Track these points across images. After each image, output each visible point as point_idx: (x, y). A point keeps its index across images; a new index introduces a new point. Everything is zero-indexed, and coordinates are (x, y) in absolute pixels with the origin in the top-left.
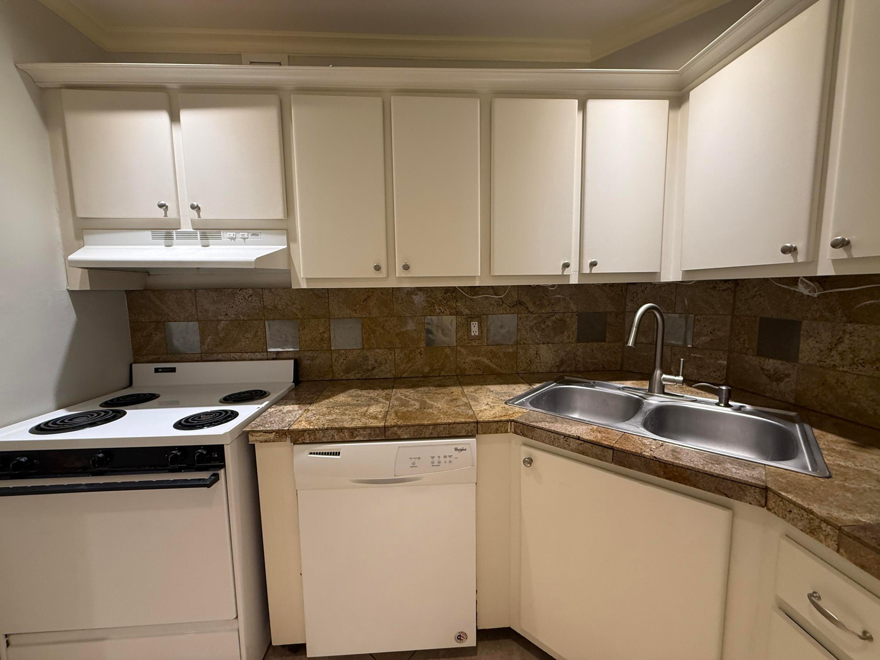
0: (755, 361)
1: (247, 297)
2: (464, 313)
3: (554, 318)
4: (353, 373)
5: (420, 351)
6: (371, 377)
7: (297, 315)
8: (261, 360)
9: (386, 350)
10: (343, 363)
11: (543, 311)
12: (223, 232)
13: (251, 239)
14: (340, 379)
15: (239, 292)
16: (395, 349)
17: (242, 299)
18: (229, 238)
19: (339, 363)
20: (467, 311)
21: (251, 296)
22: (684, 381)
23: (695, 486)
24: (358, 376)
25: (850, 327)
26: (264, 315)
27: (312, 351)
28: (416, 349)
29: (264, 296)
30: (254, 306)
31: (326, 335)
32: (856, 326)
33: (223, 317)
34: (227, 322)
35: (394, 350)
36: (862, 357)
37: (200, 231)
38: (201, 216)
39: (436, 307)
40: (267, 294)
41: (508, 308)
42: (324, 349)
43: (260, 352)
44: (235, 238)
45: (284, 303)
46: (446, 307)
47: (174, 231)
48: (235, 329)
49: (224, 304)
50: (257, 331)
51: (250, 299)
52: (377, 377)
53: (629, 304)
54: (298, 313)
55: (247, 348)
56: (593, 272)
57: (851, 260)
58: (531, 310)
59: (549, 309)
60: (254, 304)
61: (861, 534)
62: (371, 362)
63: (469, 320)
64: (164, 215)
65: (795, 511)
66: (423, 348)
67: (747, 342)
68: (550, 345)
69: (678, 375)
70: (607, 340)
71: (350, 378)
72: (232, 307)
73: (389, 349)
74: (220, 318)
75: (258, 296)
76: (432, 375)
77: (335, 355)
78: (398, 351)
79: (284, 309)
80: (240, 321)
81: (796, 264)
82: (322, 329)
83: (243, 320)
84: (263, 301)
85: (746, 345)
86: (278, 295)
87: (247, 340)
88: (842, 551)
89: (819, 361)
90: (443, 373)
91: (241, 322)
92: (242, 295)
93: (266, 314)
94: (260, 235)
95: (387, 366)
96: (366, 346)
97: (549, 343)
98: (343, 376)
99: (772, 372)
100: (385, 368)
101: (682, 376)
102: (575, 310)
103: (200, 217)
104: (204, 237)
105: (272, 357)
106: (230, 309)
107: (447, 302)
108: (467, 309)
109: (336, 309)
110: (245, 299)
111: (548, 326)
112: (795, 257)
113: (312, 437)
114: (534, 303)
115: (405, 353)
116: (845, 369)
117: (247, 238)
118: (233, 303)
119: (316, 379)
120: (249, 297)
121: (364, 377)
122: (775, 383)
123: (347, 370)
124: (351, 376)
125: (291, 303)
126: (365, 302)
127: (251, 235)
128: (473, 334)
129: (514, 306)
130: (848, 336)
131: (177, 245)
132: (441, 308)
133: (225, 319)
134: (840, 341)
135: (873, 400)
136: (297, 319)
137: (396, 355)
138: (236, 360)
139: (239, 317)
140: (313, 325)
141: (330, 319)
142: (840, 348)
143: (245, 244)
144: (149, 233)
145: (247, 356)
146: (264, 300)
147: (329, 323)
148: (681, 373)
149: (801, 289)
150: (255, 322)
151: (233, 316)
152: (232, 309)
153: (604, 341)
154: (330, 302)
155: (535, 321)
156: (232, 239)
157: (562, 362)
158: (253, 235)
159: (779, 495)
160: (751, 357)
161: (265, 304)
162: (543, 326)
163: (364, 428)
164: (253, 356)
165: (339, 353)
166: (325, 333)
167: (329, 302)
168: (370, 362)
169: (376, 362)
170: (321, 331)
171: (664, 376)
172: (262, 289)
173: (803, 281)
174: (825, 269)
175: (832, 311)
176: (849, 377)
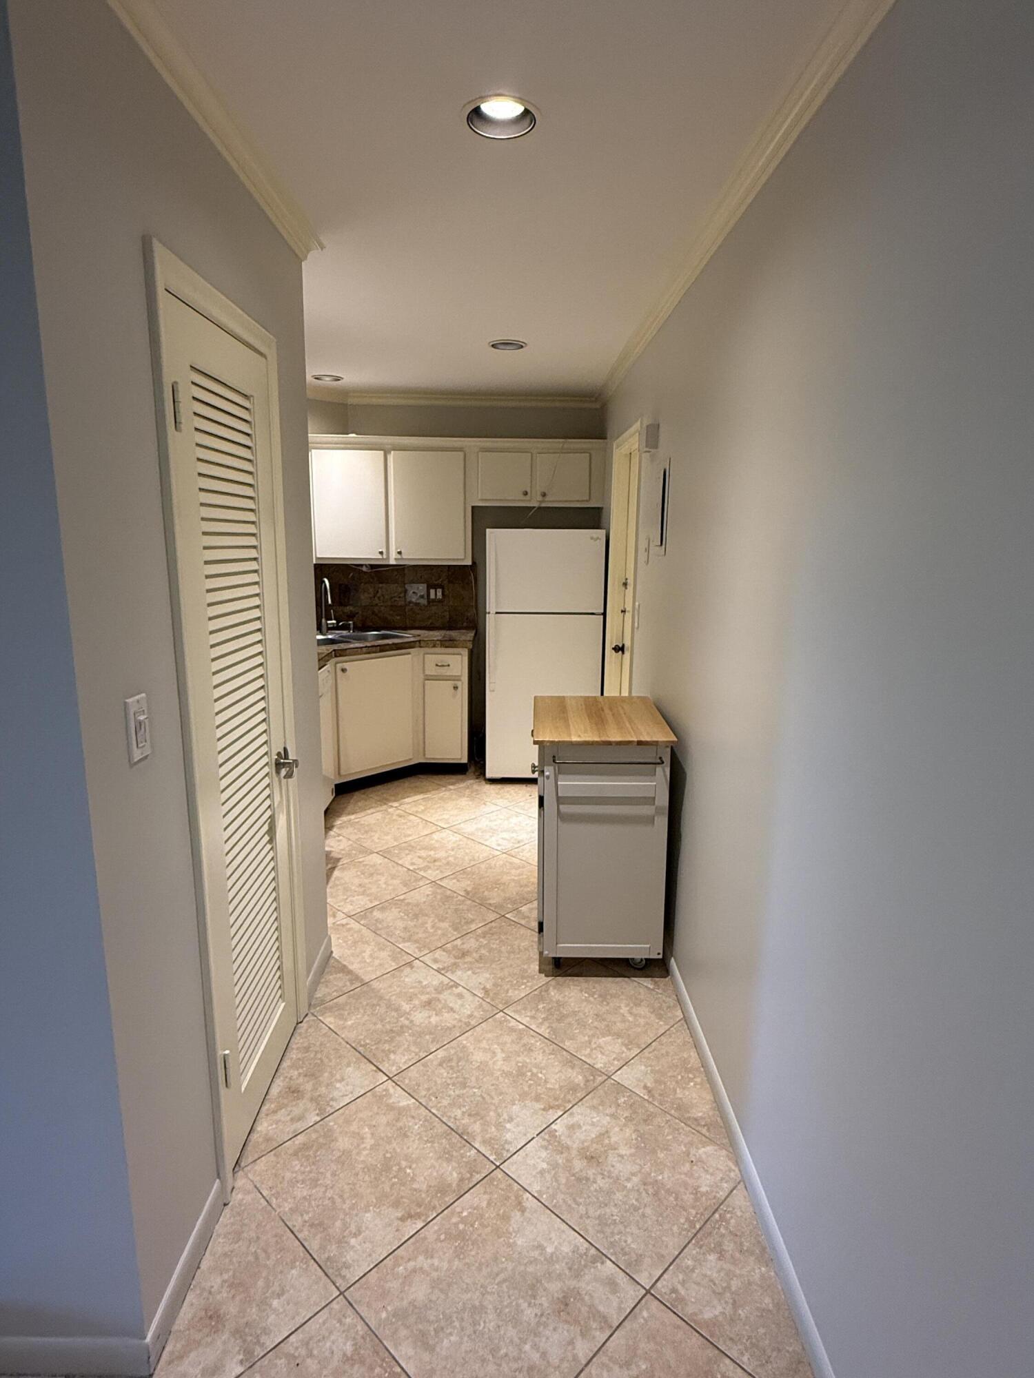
23: (404, 649)
25: (381, 585)
32: (385, 585)
36: (386, 598)
57: (402, 559)
61: (445, 639)
65: (429, 642)
81: (383, 559)
88: (442, 646)
89: (370, 603)
99: (349, 613)
112: (382, 556)
116: (381, 604)
130: (381, 589)
134: (377, 592)
135: (392, 615)
142: (378, 595)
148: (333, 618)
149: (364, 569)
159: (424, 640)
171: (329, 622)
173: (366, 565)
174: (392, 562)
175: (373, 578)
176: (383, 608)
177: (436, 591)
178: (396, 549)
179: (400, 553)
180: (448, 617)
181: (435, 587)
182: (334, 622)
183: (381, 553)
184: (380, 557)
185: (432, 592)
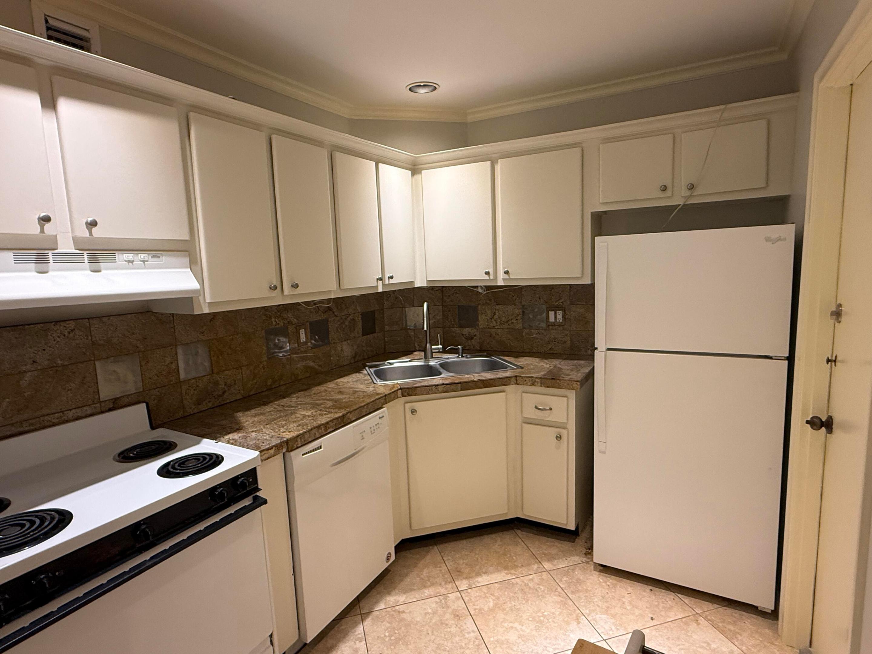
0: (458, 331)
1: (66, 334)
2: (293, 323)
3: (349, 319)
4: (204, 403)
5: (263, 365)
6: (222, 403)
7: (137, 347)
8: (92, 415)
9: (234, 370)
10: (194, 394)
11: (343, 314)
12: (118, 254)
13: (152, 261)
14: (192, 413)
15: (53, 327)
16: (242, 367)
17: (59, 337)
18: (126, 261)
19: (190, 395)
20: (295, 320)
21: (72, 331)
22: (444, 348)
23: (495, 386)
24: (210, 405)
25: (497, 307)
26: (94, 354)
27: (159, 387)
28: (259, 363)
29: (92, 329)
30: (77, 344)
31: (173, 366)
32: (500, 306)
33: (28, 367)
34: (36, 373)
35: (241, 369)
36: (503, 320)
37: (88, 252)
38: (93, 234)
39: (273, 320)
40: (97, 326)
41: (322, 314)
42: (172, 383)
43: (89, 405)
44: (133, 261)
45: (120, 335)
46: (280, 319)
47: (50, 252)
48: (50, 380)
49: (31, 348)
50: (84, 377)
51: (71, 335)
52: (228, 401)
53: (385, 303)
54: (138, 345)
55: (70, 403)
56: (390, 283)
57: (510, 279)
58: (336, 314)
59: (346, 312)
60: (78, 342)
61: (546, 377)
62: (222, 386)
63: (298, 328)
64: (39, 230)
65: (527, 379)
66: (266, 361)
67: (452, 320)
68: (348, 341)
69: (438, 345)
70: (376, 332)
71: (202, 410)
72: (44, 350)
73: (237, 368)
74: (24, 368)
75: (83, 329)
76: (273, 387)
77: (184, 387)
78: (244, 369)
79: (121, 343)
80: (57, 368)
81: (490, 280)
82: (168, 360)
83: (63, 366)
84: (91, 336)
85: (452, 323)
86: (112, 325)
87: (69, 392)
88: (542, 385)
89: (488, 325)
90: (282, 383)
91: (60, 369)
92: (59, 332)
93: (96, 352)
94: (161, 257)
95: (236, 386)
96: (215, 370)
97: (347, 340)
98: (194, 409)
99: (467, 335)
100: (235, 389)
101: (441, 345)
102: (360, 311)
103: (92, 236)
104: (93, 259)
105: (107, 407)
106: (40, 353)
107: (280, 314)
108: (295, 318)
109: (183, 333)
110: (64, 336)
111: (346, 326)
112: (489, 277)
113: (303, 440)
114: (337, 308)
115: (251, 370)
116: (498, 327)
117: (147, 261)
118: (45, 344)
119: (165, 421)
120: (69, 333)
121: (216, 404)
122: (470, 341)
123: (199, 402)
124: (203, 407)
125: (129, 334)
126: (212, 322)
127: (152, 257)
128: (302, 341)
129: (326, 312)
130: (497, 311)
131: (54, 270)
132: (276, 320)
133: (32, 369)
134: (495, 314)
135: (509, 339)
136: (139, 352)
137: (243, 373)
138: (54, 425)
139: (55, 363)
140: (158, 356)
141: (176, 346)
142: (495, 317)
143: (145, 268)
144: (10, 255)
145: (70, 414)
146: (93, 333)
147: (176, 351)
148: (440, 343)
149: (480, 290)
150: (81, 365)
151: (46, 363)
152: (43, 352)
153: (375, 333)
154: (176, 327)
155: (339, 323)
156: (129, 261)
157: (356, 354)
158: (154, 257)
159: (521, 376)
160: (455, 329)
161: (94, 339)
162: (344, 326)
163: (332, 421)
164: (79, 412)
165: (189, 384)
166: (172, 363)
167: (174, 326)
168: (220, 386)
169: (225, 385)
170: (167, 362)
171: (433, 347)
172: (88, 319)
173: (481, 286)
174: (500, 283)
175: (490, 300)
176: (499, 331)
177: (555, 314)
178: (504, 268)
179: (507, 273)
180: (569, 342)
181: (555, 309)
182: (440, 346)
183: (487, 273)
184: (487, 277)
185: (552, 314)
